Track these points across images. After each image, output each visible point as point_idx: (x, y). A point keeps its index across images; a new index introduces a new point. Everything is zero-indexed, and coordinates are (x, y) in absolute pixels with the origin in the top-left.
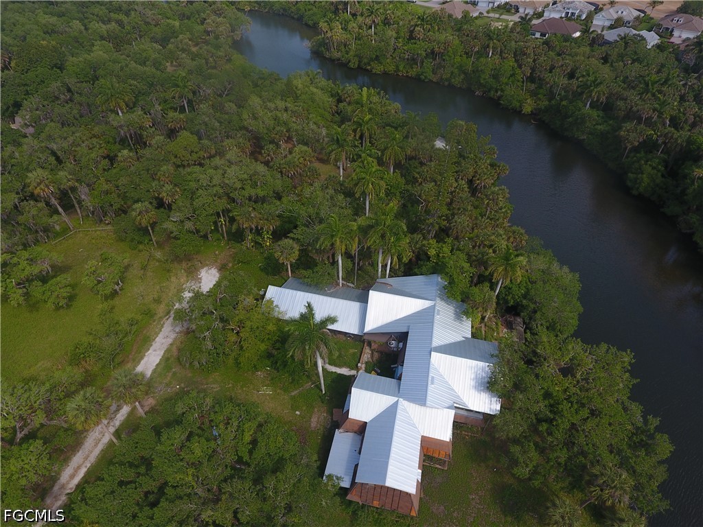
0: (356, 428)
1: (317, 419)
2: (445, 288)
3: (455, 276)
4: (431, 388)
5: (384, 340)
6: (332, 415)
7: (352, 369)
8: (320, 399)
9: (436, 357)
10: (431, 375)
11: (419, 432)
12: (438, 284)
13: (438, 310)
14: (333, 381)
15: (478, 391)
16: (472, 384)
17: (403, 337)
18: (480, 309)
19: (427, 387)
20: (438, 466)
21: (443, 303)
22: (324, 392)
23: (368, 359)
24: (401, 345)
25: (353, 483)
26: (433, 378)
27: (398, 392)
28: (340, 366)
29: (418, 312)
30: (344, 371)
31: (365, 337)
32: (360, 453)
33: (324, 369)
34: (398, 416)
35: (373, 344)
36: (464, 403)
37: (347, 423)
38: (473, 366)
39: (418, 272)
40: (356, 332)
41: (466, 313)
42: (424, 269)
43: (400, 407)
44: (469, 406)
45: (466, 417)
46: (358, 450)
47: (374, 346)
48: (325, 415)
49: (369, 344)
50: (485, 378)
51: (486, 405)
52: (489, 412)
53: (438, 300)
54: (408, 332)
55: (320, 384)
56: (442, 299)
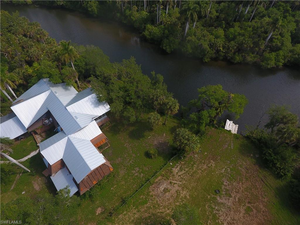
0: (59, 166)
1: (37, 184)
2: (50, 81)
3: (49, 71)
4: (78, 120)
5: (40, 124)
6: (43, 175)
7: (37, 150)
8: (30, 176)
9: (70, 108)
10: (74, 116)
11: (87, 140)
12: (45, 82)
13: (55, 92)
14: (30, 163)
15: (97, 107)
16: (93, 106)
17: (48, 114)
18: (72, 78)
19: (76, 122)
20: (106, 148)
21: (55, 88)
22: (30, 171)
23: (40, 139)
24: (51, 119)
25: (78, 186)
26: (75, 116)
27: (65, 134)
28: (29, 154)
29: (46, 100)
30: (33, 154)
31: (30, 130)
32: (70, 173)
33: (21, 163)
34: (74, 143)
35: (37, 131)
36: (96, 116)
37: (53, 169)
38: (88, 99)
39: (31, 85)
40: (22, 133)
41: (68, 85)
42: (33, 81)
43: (71, 139)
44: (99, 115)
45: (101, 121)
46: (69, 173)
47: (38, 131)
48: (40, 179)
49: (36, 133)
50: (95, 100)
51: (104, 109)
52: (107, 111)
53: (52, 88)
54: (49, 110)
55: (24, 170)
56: (53, 87)
